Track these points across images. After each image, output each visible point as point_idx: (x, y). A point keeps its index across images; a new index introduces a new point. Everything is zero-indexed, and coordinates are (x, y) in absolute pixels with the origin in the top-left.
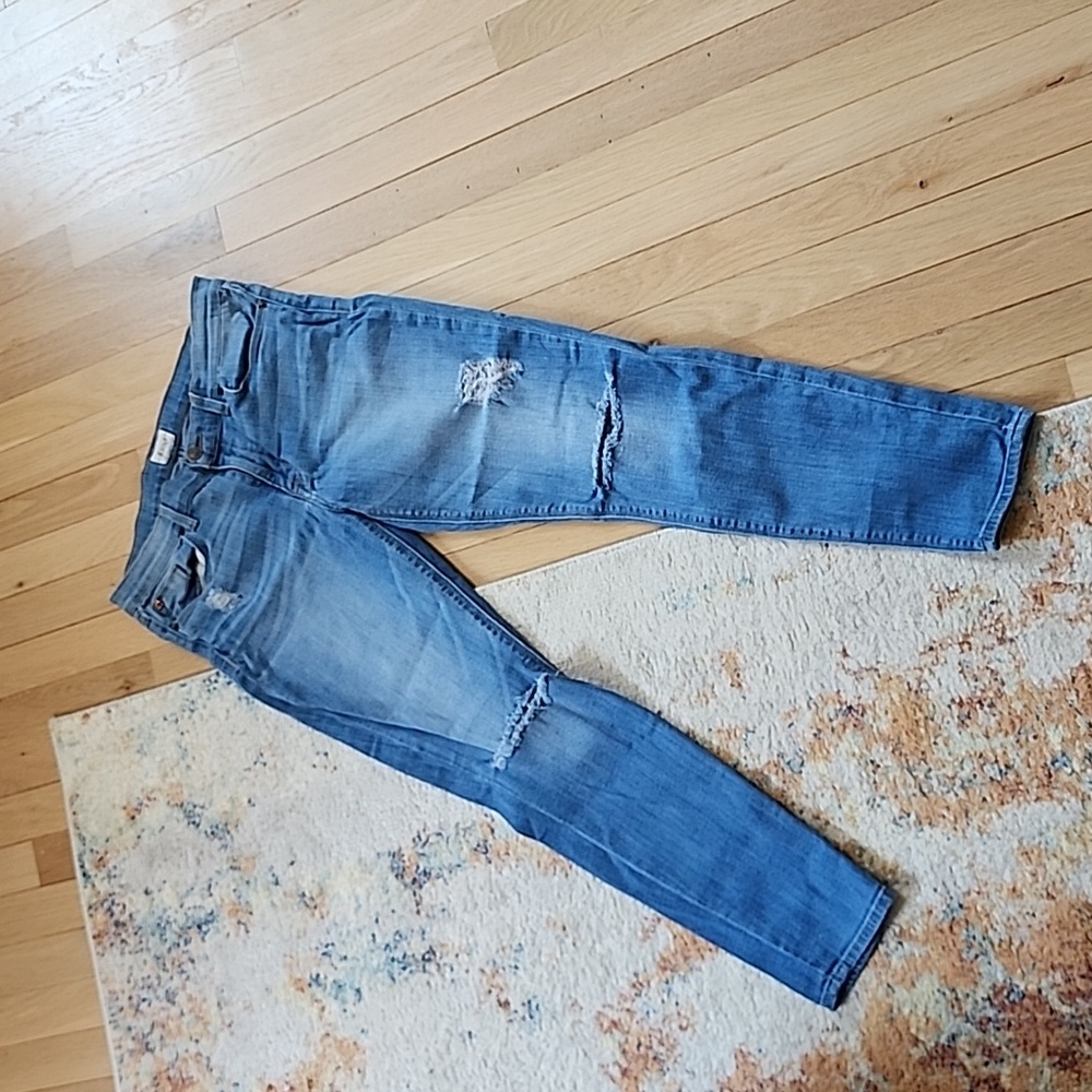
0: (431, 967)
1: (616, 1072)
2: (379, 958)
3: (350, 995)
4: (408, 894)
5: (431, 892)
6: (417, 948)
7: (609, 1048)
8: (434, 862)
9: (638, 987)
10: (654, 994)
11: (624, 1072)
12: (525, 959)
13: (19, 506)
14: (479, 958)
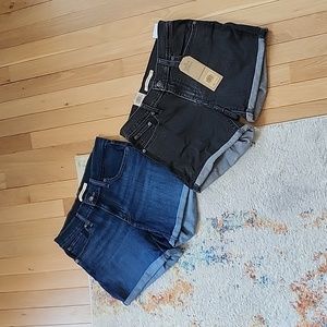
0: (225, 261)
1: (296, 305)
2: (203, 256)
3: (190, 268)
4: (218, 234)
5: (228, 235)
6: (219, 253)
7: (294, 296)
8: (230, 224)
9: (309, 276)
10: (316, 279)
11: (300, 305)
12: (264, 262)
13: (69, 74)
14: (245, 260)
